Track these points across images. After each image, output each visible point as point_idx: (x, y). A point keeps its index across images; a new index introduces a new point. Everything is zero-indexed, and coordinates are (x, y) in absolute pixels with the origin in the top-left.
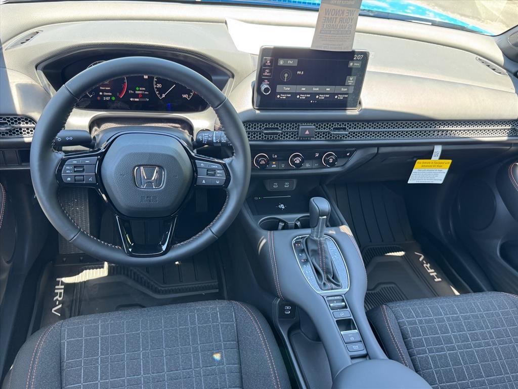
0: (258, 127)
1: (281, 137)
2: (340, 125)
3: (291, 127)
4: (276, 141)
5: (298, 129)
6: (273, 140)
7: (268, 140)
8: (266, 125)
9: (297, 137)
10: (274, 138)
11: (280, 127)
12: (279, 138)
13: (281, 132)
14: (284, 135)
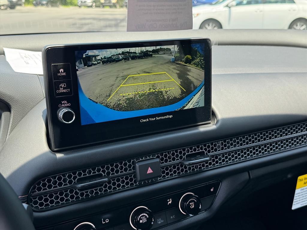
0: (65, 180)
1: (110, 188)
2: (195, 150)
3: (122, 168)
4: (102, 196)
5: (134, 168)
6: (97, 197)
7: (88, 199)
8: (80, 174)
9: (135, 182)
10: (97, 193)
11: (104, 171)
12: (106, 191)
13: (106, 179)
14: (114, 184)
